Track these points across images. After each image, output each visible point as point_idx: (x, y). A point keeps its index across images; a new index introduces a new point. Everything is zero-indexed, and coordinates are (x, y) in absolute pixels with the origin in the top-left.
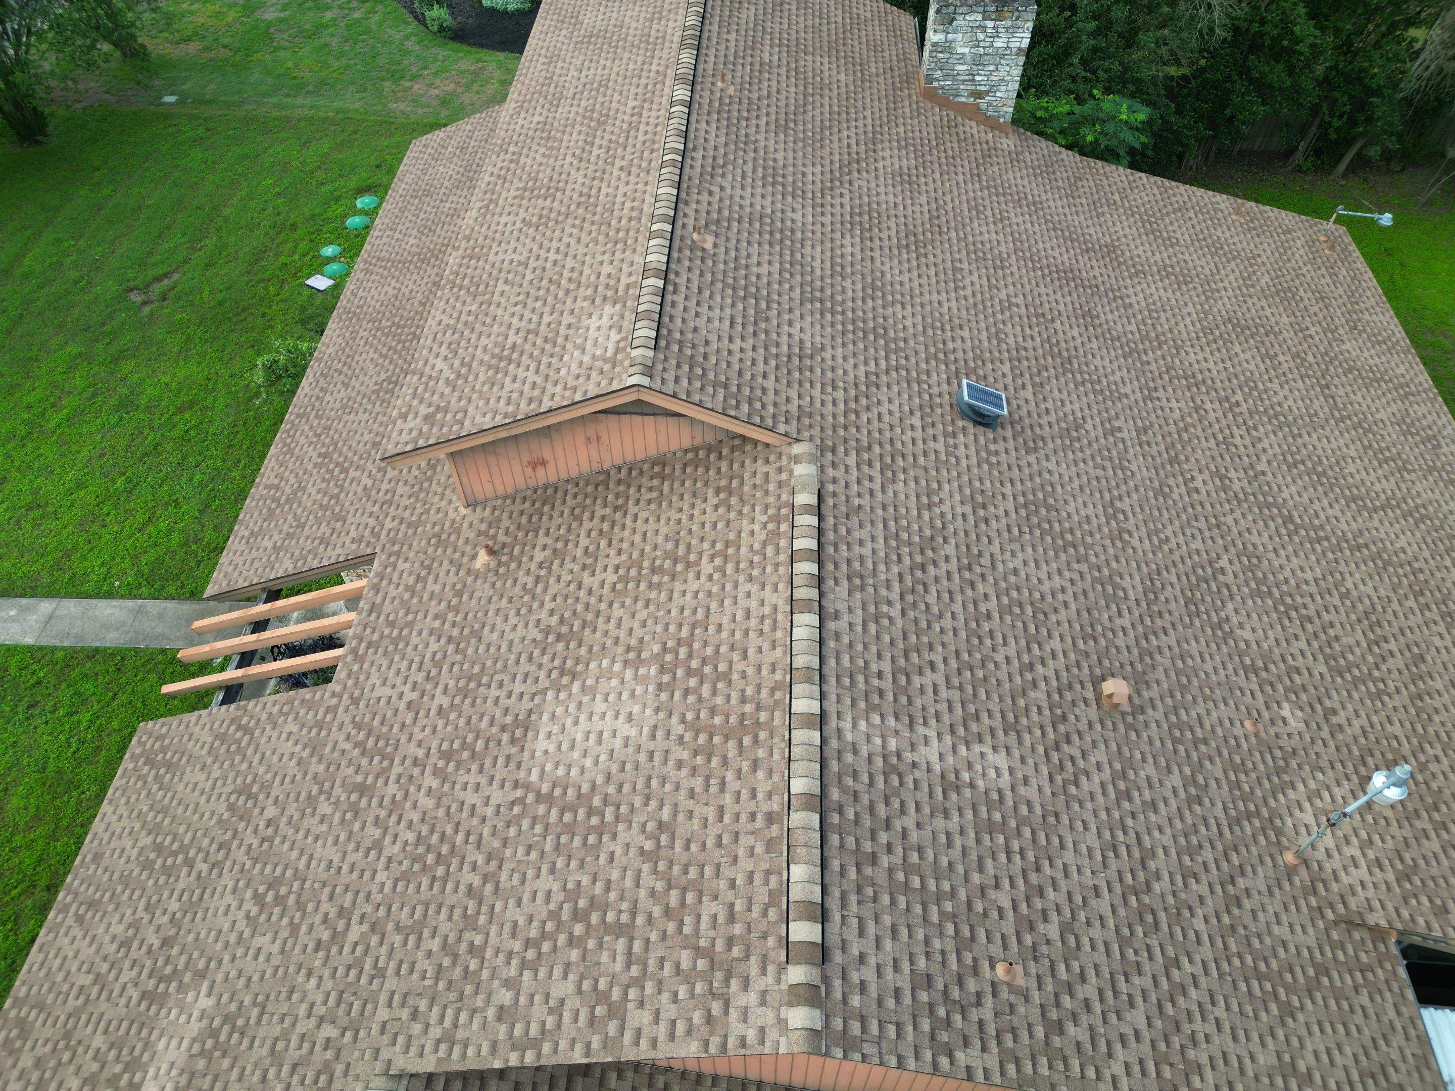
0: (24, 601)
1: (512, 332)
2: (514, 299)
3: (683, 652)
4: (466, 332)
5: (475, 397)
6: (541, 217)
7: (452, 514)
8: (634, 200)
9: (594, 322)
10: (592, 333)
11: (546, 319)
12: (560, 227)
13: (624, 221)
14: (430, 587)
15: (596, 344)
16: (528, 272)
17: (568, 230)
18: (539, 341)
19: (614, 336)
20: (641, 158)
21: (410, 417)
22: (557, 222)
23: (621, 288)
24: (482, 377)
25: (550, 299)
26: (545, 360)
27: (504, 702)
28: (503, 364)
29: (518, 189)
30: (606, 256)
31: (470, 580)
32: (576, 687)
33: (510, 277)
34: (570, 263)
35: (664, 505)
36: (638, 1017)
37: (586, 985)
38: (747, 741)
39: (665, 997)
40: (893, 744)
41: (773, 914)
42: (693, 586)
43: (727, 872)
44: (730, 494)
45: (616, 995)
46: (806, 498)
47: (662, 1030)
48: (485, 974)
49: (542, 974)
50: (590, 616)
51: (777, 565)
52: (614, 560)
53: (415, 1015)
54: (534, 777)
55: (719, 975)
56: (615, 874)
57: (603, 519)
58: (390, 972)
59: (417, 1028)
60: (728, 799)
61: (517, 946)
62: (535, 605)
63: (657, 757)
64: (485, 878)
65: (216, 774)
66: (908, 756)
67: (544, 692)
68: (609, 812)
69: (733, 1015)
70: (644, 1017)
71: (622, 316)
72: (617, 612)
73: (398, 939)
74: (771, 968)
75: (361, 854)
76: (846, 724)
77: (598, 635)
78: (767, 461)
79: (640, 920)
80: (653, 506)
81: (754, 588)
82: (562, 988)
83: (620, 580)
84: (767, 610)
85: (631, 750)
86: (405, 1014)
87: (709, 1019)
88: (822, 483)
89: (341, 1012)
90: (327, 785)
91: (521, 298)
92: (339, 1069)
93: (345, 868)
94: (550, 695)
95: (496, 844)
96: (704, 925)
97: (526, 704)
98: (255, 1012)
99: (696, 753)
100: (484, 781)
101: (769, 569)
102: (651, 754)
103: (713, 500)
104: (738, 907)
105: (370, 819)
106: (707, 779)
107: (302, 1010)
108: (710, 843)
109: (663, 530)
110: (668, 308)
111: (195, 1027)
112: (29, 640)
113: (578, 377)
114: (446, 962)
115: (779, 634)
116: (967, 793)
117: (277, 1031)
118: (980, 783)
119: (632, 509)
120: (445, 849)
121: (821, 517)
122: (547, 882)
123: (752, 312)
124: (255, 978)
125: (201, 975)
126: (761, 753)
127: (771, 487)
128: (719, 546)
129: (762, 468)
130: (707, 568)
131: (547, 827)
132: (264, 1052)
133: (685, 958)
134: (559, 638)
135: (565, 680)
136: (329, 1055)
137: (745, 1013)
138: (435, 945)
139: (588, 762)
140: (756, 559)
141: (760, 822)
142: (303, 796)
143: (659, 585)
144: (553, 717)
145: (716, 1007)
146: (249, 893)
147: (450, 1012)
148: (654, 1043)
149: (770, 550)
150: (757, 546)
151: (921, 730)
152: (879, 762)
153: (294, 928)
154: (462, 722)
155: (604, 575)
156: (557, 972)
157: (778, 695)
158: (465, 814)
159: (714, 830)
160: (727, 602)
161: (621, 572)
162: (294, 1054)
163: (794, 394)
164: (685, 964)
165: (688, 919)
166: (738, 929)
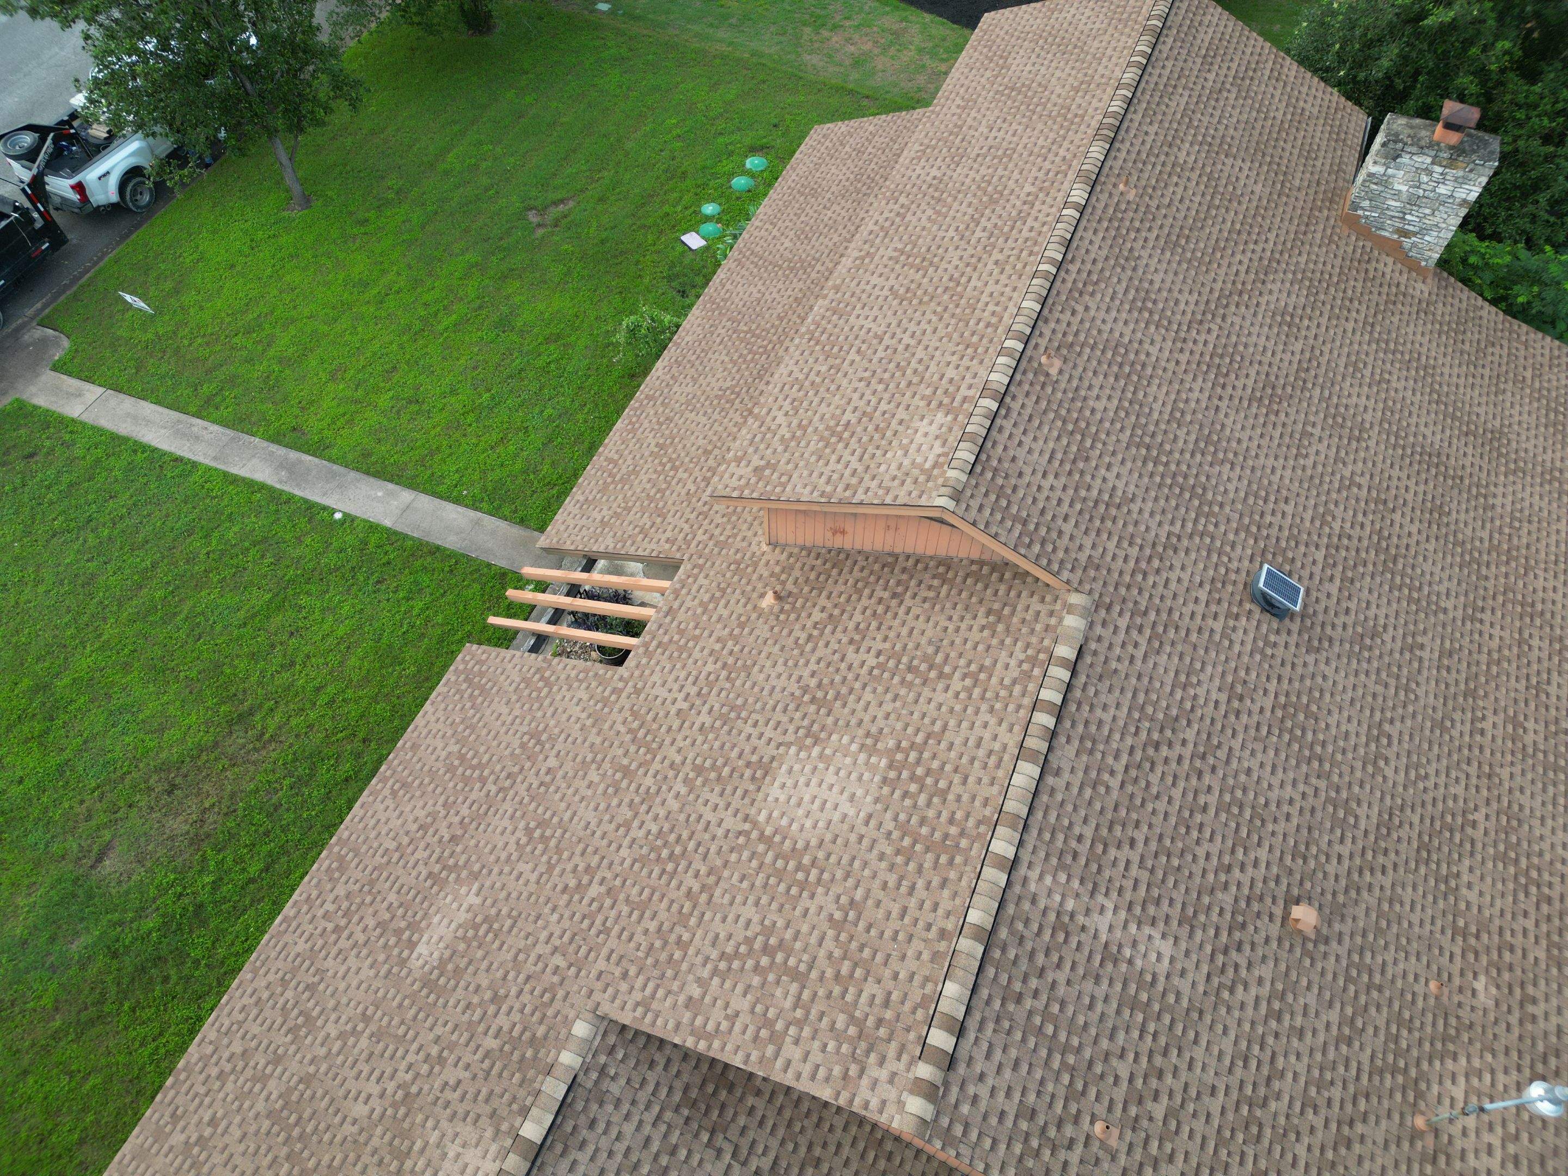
0: (390, 486)
1: (850, 409)
2: (861, 374)
3: (913, 756)
4: (811, 393)
5: (802, 464)
6: (908, 290)
7: (754, 547)
8: (997, 304)
9: (923, 426)
10: (919, 438)
11: (883, 406)
12: (923, 308)
13: (982, 325)
14: (721, 610)
15: (919, 450)
16: (881, 348)
17: (929, 315)
18: (871, 428)
19: (938, 450)
20: (1019, 258)
21: (743, 463)
22: (921, 302)
23: (959, 398)
24: (812, 446)
25: (892, 386)
26: (871, 449)
27: (754, 741)
28: (833, 440)
29: (895, 250)
30: (955, 358)
31: (754, 616)
32: (816, 751)
33: (864, 347)
34: (920, 353)
35: (937, 607)
36: (791, 1051)
37: (759, 1009)
38: (943, 859)
39: (817, 1044)
40: (1070, 905)
41: (920, 1014)
42: (939, 697)
43: (894, 964)
44: (999, 621)
45: (779, 1026)
46: (1066, 651)
47: (807, 1069)
48: (684, 967)
49: (728, 984)
50: (844, 690)
51: (1019, 707)
52: (879, 645)
53: (625, 975)
54: (762, 818)
55: (863, 1045)
56: (805, 928)
57: (880, 601)
58: (614, 933)
59: (624, 987)
60: (913, 903)
61: (714, 955)
62: (802, 662)
63: (866, 842)
64: (703, 888)
65: (517, 712)
66: (1080, 919)
67: (789, 745)
68: (814, 873)
69: (865, 1082)
70: (797, 1053)
71: (950, 430)
72: (868, 696)
73: (626, 910)
74: (905, 1057)
75: (613, 826)
76: (1034, 875)
77: (846, 710)
78: (1042, 600)
79: (814, 975)
80: (927, 605)
81: (993, 721)
82: (741, 1003)
83: (879, 665)
84: (997, 746)
85: (846, 827)
86: (618, 972)
87: (845, 1076)
88: (1086, 639)
89: (571, 949)
90: (599, 757)
91: (867, 374)
92: (560, 994)
93: (598, 834)
94: (793, 750)
95: (719, 862)
96: (864, 999)
97: (771, 751)
98: (509, 922)
99: (898, 852)
100: (722, 804)
101: (1011, 707)
102: (861, 837)
103: (982, 620)
104: (895, 997)
105: (627, 800)
106: (901, 878)
107: (543, 936)
108: (888, 934)
109: (929, 633)
110: (994, 433)
111: (463, 916)
112: (388, 523)
113: (894, 478)
114: (658, 944)
115: (1000, 773)
116: (1124, 967)
117: (522, 944)
118: (1139, 963)
119: (908, 602)
120: (678, 850)
121: (1074, 673)
122: (749, 912)
123: (1074, 448)
124: (514, 895)
125: (475, 876)
126: (953, 875)
127: (1038, 627)
128: (973, 667)
129: (1035, 605)
130: (956, 685)
131: (761, 865)
132: (509, 957)
133: (841, 1020)
134: (813, 700)
135: (809, 741)
136: (556, 979)
137: (874, 1083)
138: (653, 926)
139: (808, 824)
140: (1003, 693)
141: (933, 934)
142: (579, 759)
143: (910, 685)
144: (790, 771)
145: (853, 1070)
146: (522, 825)
147: (651, 986)
148: (798, 1076)
149: (1017, 689)
150: (1007, 681)
151: (1100, 899)
152: (1052, 917)
153: (550, 868)
154: (717, 744)
155: (865, 656)
156: (740, 988)
157: (982, 829)
158: (701, 826)
159: (894, 924)
160: (965, 725)
161: (882, 659)
162: (529, 968)
163: (1088, 543)
164: (840, 1025)
165: (852, 990)
166: (889, 1015)
